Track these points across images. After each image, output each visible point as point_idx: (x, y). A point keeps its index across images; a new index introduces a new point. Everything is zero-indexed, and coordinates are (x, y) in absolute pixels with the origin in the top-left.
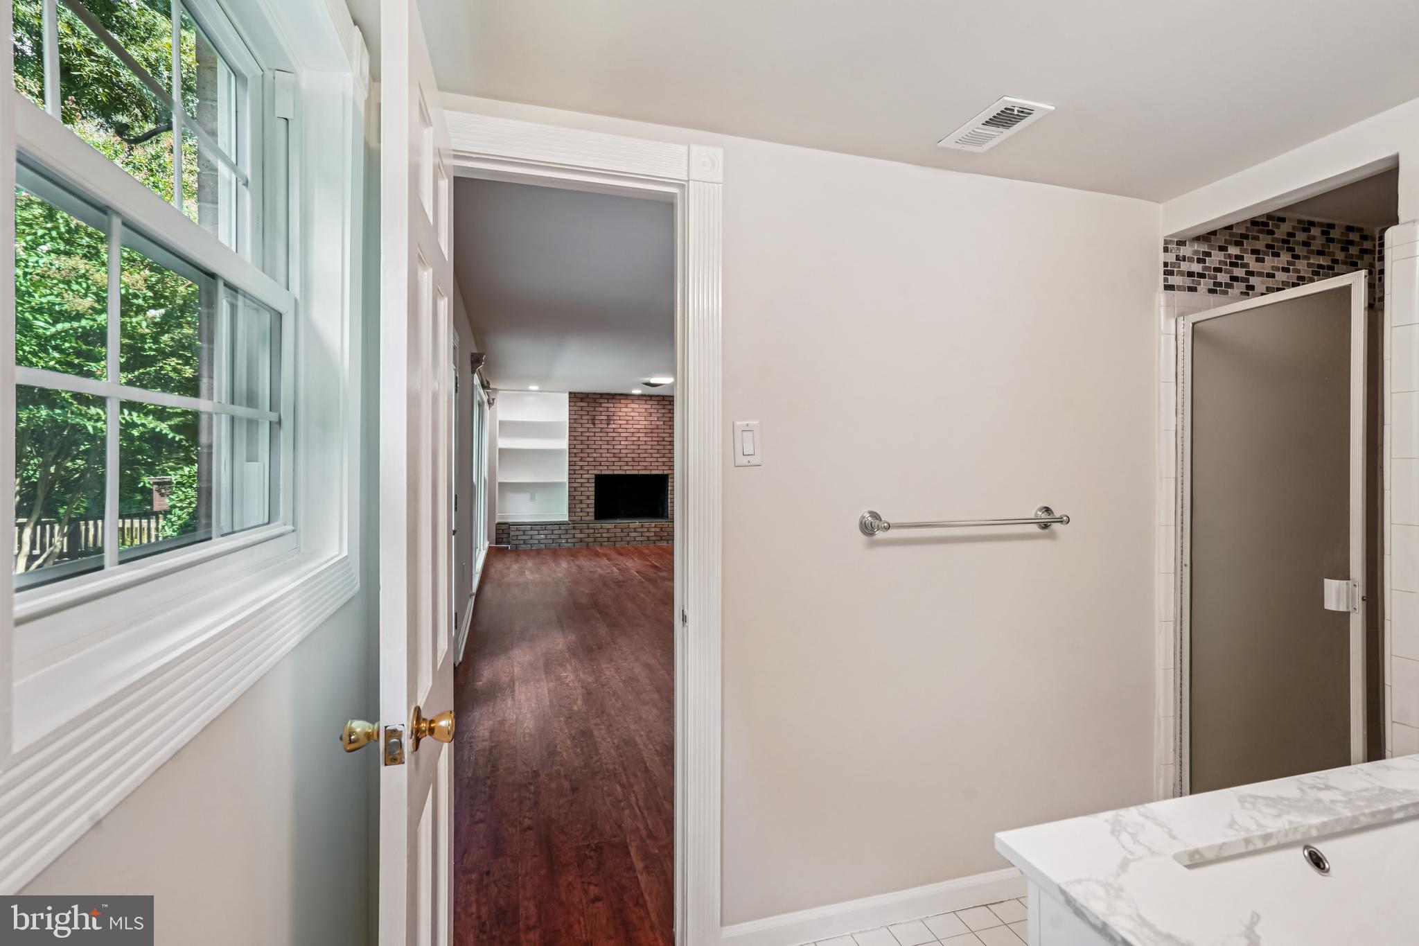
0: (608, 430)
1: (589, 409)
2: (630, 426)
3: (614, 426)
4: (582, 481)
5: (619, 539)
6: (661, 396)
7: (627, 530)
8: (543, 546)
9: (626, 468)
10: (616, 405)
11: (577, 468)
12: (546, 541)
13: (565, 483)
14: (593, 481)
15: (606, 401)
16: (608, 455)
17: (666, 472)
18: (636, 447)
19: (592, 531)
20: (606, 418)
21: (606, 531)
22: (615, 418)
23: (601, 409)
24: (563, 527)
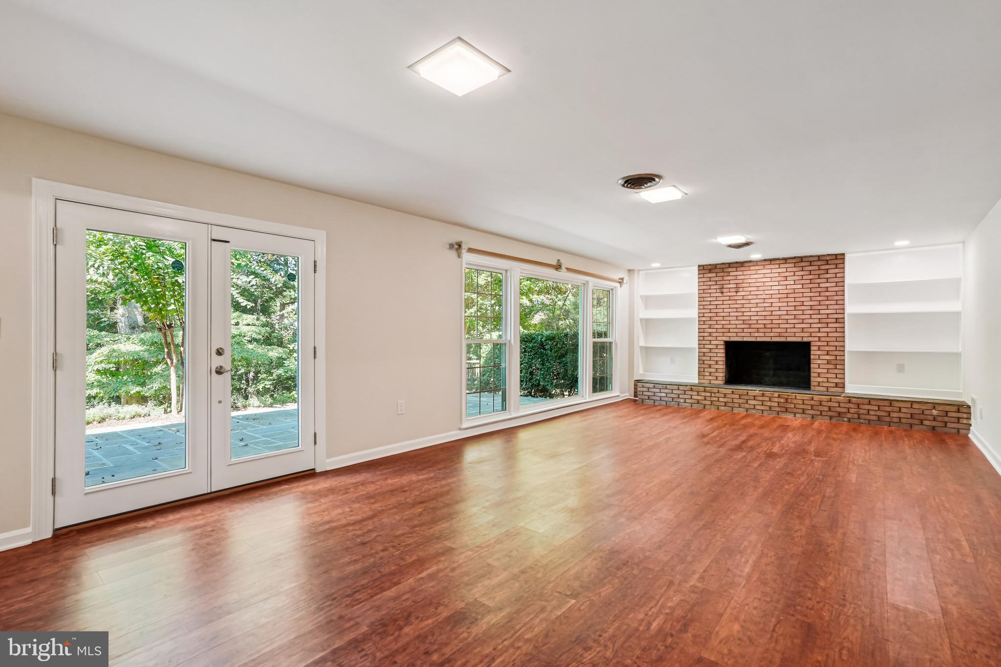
0: (736, 298)
1: (717, 279)
2: (762, 292)
3: (743, 293)
4: (710, 347)
5: (737, 405)
6: (799, 257)
7: (746, 397)
9: (756, 334)
10: (745, 273)
11: (706, 334)
12: (666, 399)
13: (695, 348)
14: (723, 347)
15: (735, 269)
16: (737, 322)
18: (769, 313)
19: (709, 394)
20: (734, 286)
21: (723, 395)
22: (744, 285)
23: (729, 278)
24: (681, 388)
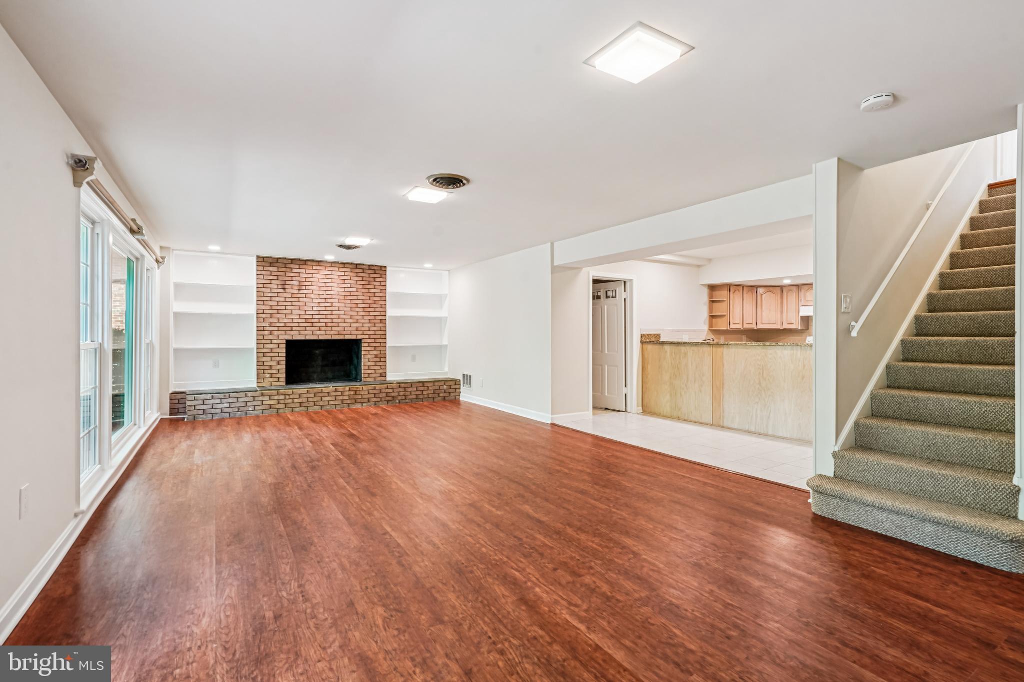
0: (299, 296)
1: (278, 274)
2: (323, 292)
3: (305, 292)
4: (271, 346)
5: (312, 404)
6: (354, 264)
7: (320, 395)
8: (227, 415)
9: (318, 333)
10: (308, 271)
11: (266, 333)
12: (230, 410)
13: (253, 349)
14: (284, 346)
15: (297, 266)
16: (300, 320)
17: (359, 337)
18: (329, 313)
19: (282, 397)
20: (297, 283)
21: (297, 396)
22: (306, 283)
23: (292, 274)
24: (249, 394)
